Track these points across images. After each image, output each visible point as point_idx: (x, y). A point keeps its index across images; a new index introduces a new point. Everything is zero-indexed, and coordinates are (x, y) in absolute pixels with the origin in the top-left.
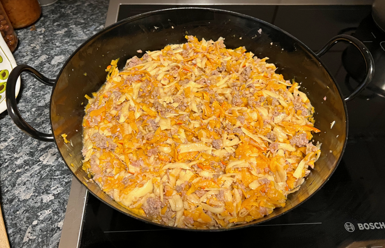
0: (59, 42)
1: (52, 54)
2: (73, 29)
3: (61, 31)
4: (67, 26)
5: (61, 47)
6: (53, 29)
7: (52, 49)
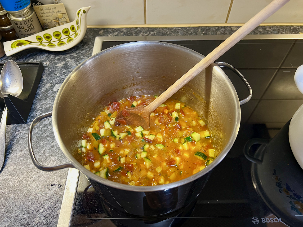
0: (59, 72)
1: (54, 82)
2: (69, 62)
3: (60, 64)
4: (64, 59)
5: (60, 76)
6: (55, 62)
7: (54, 79)
